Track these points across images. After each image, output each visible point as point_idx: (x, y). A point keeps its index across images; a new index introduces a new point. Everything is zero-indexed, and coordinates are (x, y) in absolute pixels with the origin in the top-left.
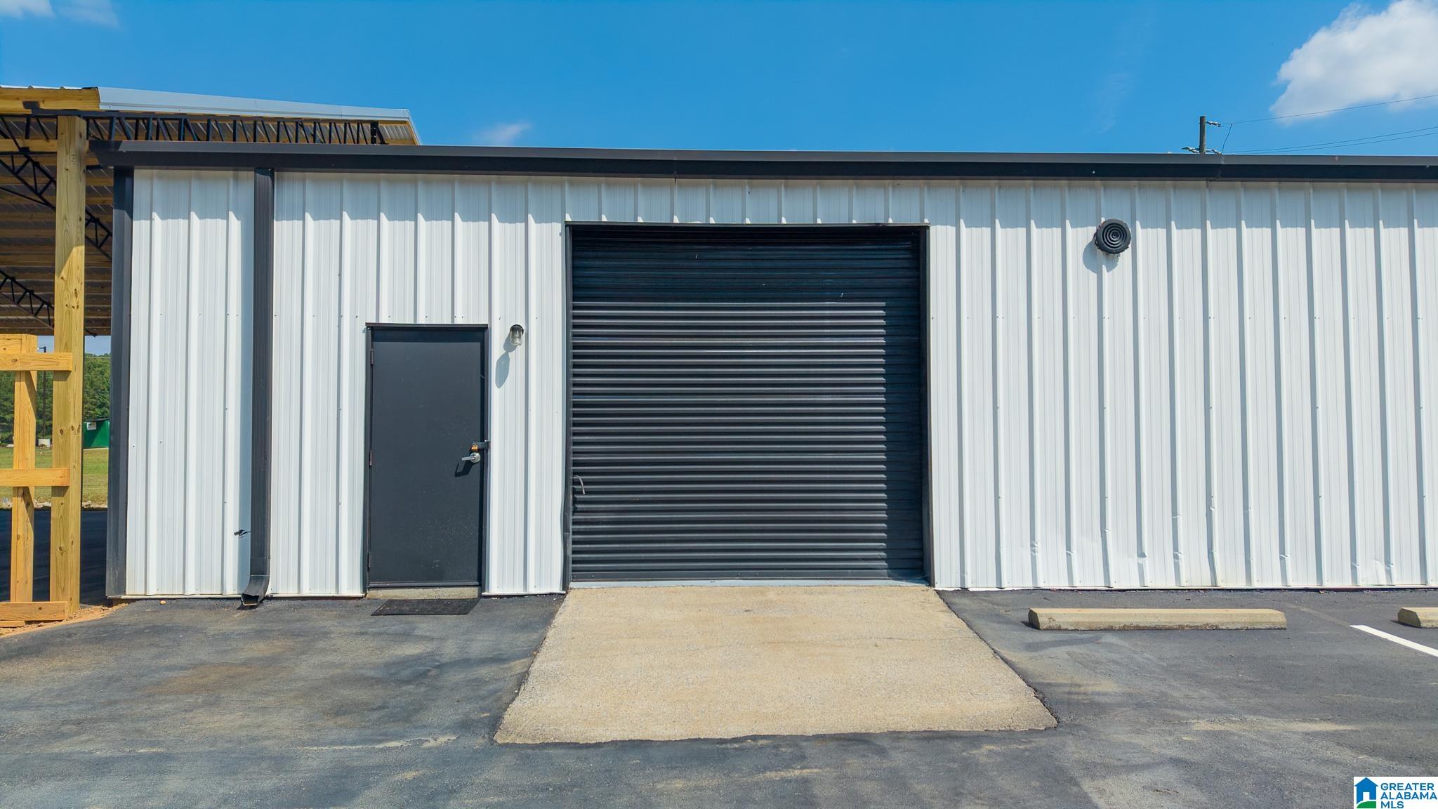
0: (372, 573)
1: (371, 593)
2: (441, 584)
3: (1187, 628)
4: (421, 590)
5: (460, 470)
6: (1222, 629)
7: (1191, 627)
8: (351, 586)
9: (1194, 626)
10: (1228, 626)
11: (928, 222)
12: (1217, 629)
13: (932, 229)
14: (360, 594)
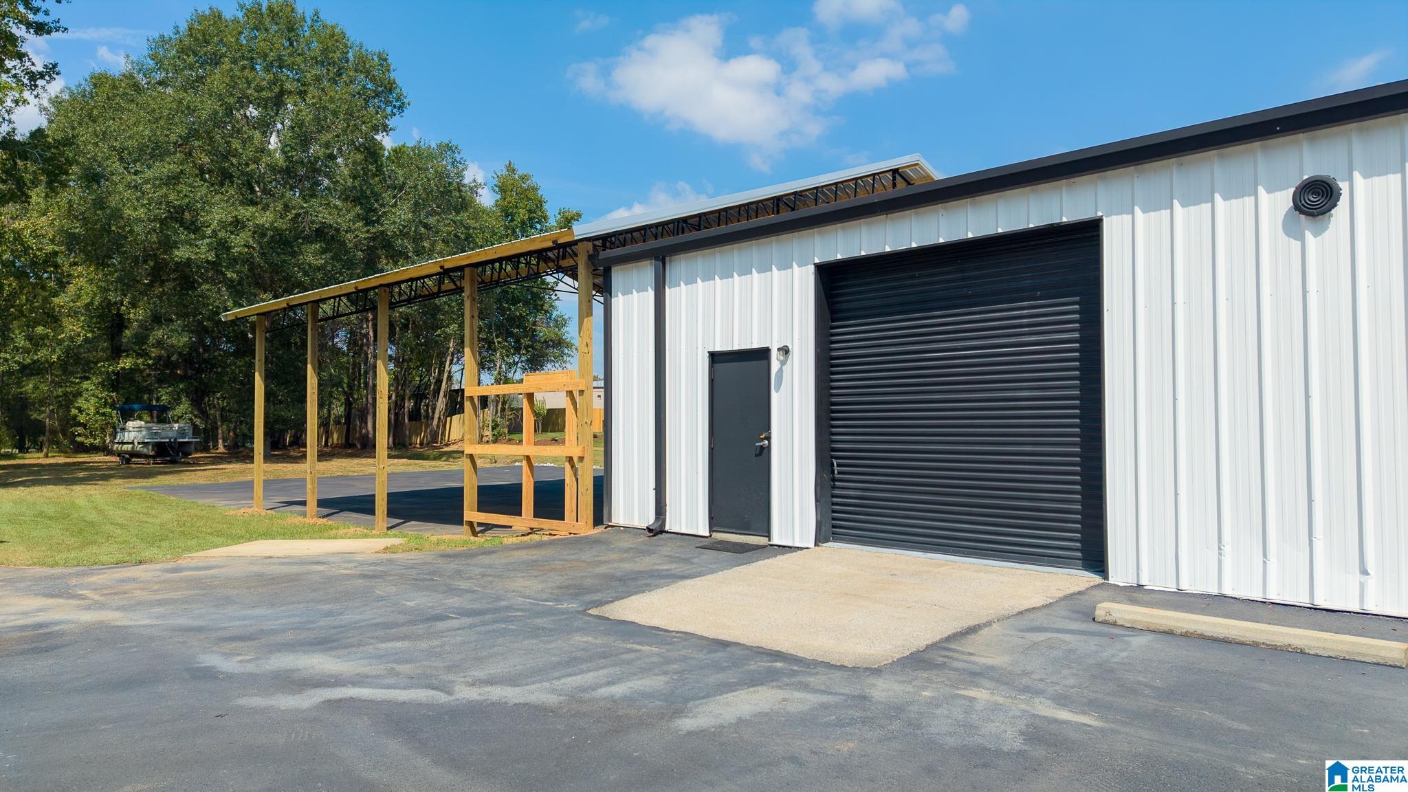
0: (715, 522)
1: (714, 535)
2: (749, 533)
3: (1262, 646)
4: (738, 536)
5: (757, 453)
6: (1309, 654)
7: (1268, 645)
8: (704, 531)
9: (1273, 645)
10: (1317, 652)
11: (1101, 214)
12: (1302, 652)
13: (1105, 220)
14: (707, 534)
